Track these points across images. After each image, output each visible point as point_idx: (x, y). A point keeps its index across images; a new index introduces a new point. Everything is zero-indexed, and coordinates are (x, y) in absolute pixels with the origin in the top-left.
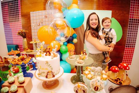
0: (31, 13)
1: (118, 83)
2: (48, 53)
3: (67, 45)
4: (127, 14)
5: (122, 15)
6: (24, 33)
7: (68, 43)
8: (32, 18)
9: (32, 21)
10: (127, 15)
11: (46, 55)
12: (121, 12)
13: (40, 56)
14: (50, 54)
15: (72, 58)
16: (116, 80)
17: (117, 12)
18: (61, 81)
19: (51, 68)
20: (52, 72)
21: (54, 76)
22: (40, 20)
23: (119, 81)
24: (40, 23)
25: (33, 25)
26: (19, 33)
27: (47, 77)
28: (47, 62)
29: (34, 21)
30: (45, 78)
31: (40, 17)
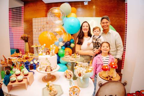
0: (33, 19)
1: (108, 79)
2: (48, 53)
3: (64, 49)
4: (123, 20)
5: (118, 21)
6: (27, 37)
8: (34, 24)
9: (34, 27)
10: (123, 21)
11: (46, 54)
12: (118, 19)
13: (42, 55)
14: (49, 53)
15: (67, 57)
17: (114, 18)
19: (49, 63)
20: (50, 67)
21: (51, 70)
22: (42, 26)
23: (109, 78)
24: (42, 29)
25: (34, 30)
26: (22, 37)
27: (46, 71)
28: (47, 59)
31: (42, 23)
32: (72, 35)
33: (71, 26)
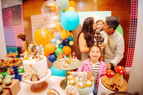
0: (31, 16)
1: (114, 89)
2: (35, 57)
3: (62, 48)
4: (128, 13)
5: (123, 15)
7: (64, 46)
8: (32, 21)
9: (32, 24)
10: (128, 15)
11: (33, 58)
12: (122, 12)
13: (27, 59)
16: (112, 86)
17: (118, 12)
18: (51, 84)
19: (35, 71)
20: (36, 75)
21: (38, 79)
22: (40, 23)
23: (115, 87)
24: (40, 26)
27: (31, 80)
29: (35, 24)
30: (30, 81)
31: (40, 20)
32: (70, 31)
33: (68, 21)
